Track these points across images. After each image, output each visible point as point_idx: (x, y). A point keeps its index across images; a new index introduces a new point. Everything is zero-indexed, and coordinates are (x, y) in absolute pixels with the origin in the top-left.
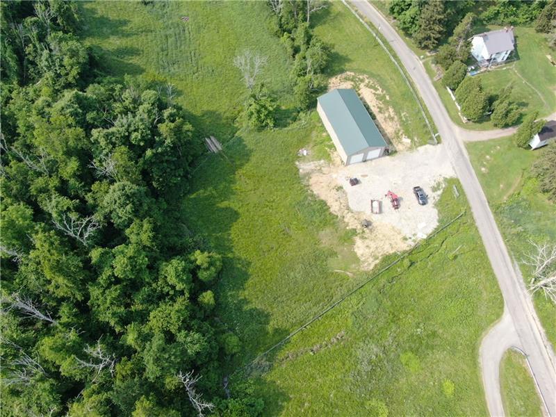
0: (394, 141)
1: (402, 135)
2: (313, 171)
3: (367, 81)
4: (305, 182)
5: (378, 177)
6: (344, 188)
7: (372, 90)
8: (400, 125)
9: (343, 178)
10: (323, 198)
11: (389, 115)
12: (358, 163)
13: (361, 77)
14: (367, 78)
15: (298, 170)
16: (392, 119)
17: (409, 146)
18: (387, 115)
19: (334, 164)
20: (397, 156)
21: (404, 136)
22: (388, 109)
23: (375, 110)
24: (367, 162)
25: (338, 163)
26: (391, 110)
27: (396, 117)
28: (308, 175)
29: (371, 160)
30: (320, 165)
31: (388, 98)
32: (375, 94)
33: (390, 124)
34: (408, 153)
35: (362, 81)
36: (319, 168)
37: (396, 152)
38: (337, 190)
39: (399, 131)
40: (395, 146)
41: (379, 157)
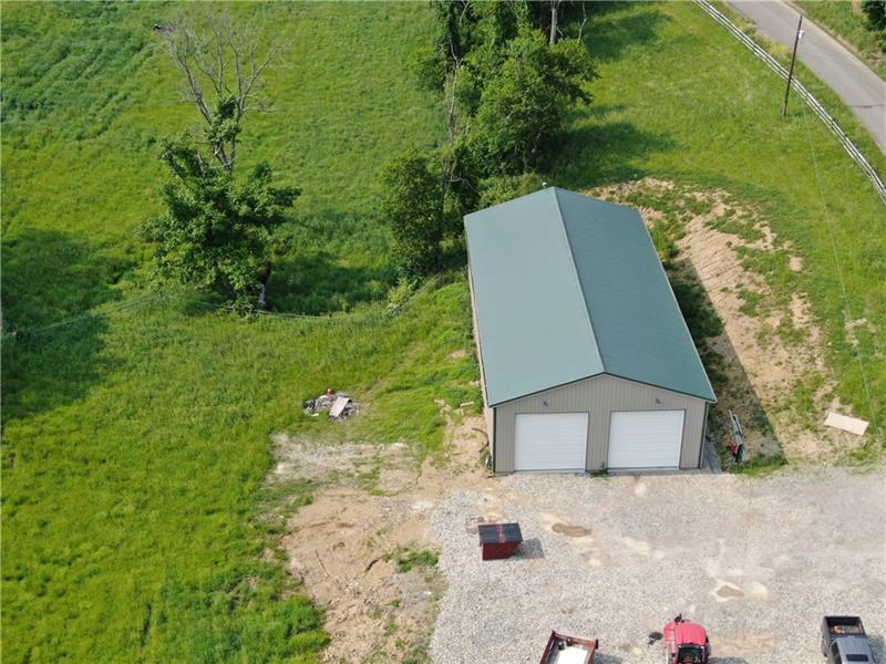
0: (779, 422)
1: (829, 397)
2: (334, 477)
3: (720, 210)
4: (272, 515)
5: (643, 547)
6: (442, 564)
7: (735, 239)
8: (829, 363)
9: (460, 520)
10: (318, 591)
11: (787, 323)
12: (563, 472)
13: (699, 197)
14: (726, 202)
15: (272, 463)
16: (793, 336)
17: (853, 445)
18: (774, 322)
19: (440, 463)
20: (778, 476)
21: (836, 403)
22: (786, 302)
23: (723, 304)
24: (614, 480)
25: (463, 460)
26: (797, 305)
27: (815, 331)
28: (305, 490)
29: (636, 474)
30: (377, 460)
31: (795, 264)
32: (741, 251)
33: (783, 354)
34: (841, 474)
35: (699, 209)
36: (365, 469)
37: (780, 461)
38: (404, 566)
39: (818, 382)
40: (782, 438)
41: (683, 469)
